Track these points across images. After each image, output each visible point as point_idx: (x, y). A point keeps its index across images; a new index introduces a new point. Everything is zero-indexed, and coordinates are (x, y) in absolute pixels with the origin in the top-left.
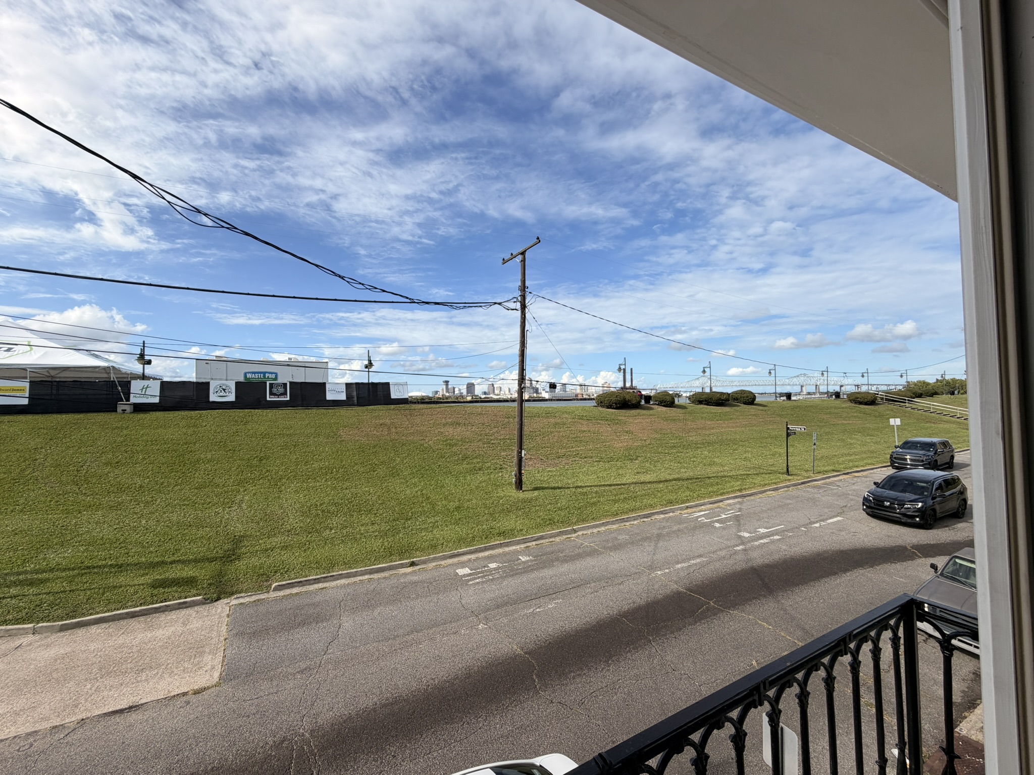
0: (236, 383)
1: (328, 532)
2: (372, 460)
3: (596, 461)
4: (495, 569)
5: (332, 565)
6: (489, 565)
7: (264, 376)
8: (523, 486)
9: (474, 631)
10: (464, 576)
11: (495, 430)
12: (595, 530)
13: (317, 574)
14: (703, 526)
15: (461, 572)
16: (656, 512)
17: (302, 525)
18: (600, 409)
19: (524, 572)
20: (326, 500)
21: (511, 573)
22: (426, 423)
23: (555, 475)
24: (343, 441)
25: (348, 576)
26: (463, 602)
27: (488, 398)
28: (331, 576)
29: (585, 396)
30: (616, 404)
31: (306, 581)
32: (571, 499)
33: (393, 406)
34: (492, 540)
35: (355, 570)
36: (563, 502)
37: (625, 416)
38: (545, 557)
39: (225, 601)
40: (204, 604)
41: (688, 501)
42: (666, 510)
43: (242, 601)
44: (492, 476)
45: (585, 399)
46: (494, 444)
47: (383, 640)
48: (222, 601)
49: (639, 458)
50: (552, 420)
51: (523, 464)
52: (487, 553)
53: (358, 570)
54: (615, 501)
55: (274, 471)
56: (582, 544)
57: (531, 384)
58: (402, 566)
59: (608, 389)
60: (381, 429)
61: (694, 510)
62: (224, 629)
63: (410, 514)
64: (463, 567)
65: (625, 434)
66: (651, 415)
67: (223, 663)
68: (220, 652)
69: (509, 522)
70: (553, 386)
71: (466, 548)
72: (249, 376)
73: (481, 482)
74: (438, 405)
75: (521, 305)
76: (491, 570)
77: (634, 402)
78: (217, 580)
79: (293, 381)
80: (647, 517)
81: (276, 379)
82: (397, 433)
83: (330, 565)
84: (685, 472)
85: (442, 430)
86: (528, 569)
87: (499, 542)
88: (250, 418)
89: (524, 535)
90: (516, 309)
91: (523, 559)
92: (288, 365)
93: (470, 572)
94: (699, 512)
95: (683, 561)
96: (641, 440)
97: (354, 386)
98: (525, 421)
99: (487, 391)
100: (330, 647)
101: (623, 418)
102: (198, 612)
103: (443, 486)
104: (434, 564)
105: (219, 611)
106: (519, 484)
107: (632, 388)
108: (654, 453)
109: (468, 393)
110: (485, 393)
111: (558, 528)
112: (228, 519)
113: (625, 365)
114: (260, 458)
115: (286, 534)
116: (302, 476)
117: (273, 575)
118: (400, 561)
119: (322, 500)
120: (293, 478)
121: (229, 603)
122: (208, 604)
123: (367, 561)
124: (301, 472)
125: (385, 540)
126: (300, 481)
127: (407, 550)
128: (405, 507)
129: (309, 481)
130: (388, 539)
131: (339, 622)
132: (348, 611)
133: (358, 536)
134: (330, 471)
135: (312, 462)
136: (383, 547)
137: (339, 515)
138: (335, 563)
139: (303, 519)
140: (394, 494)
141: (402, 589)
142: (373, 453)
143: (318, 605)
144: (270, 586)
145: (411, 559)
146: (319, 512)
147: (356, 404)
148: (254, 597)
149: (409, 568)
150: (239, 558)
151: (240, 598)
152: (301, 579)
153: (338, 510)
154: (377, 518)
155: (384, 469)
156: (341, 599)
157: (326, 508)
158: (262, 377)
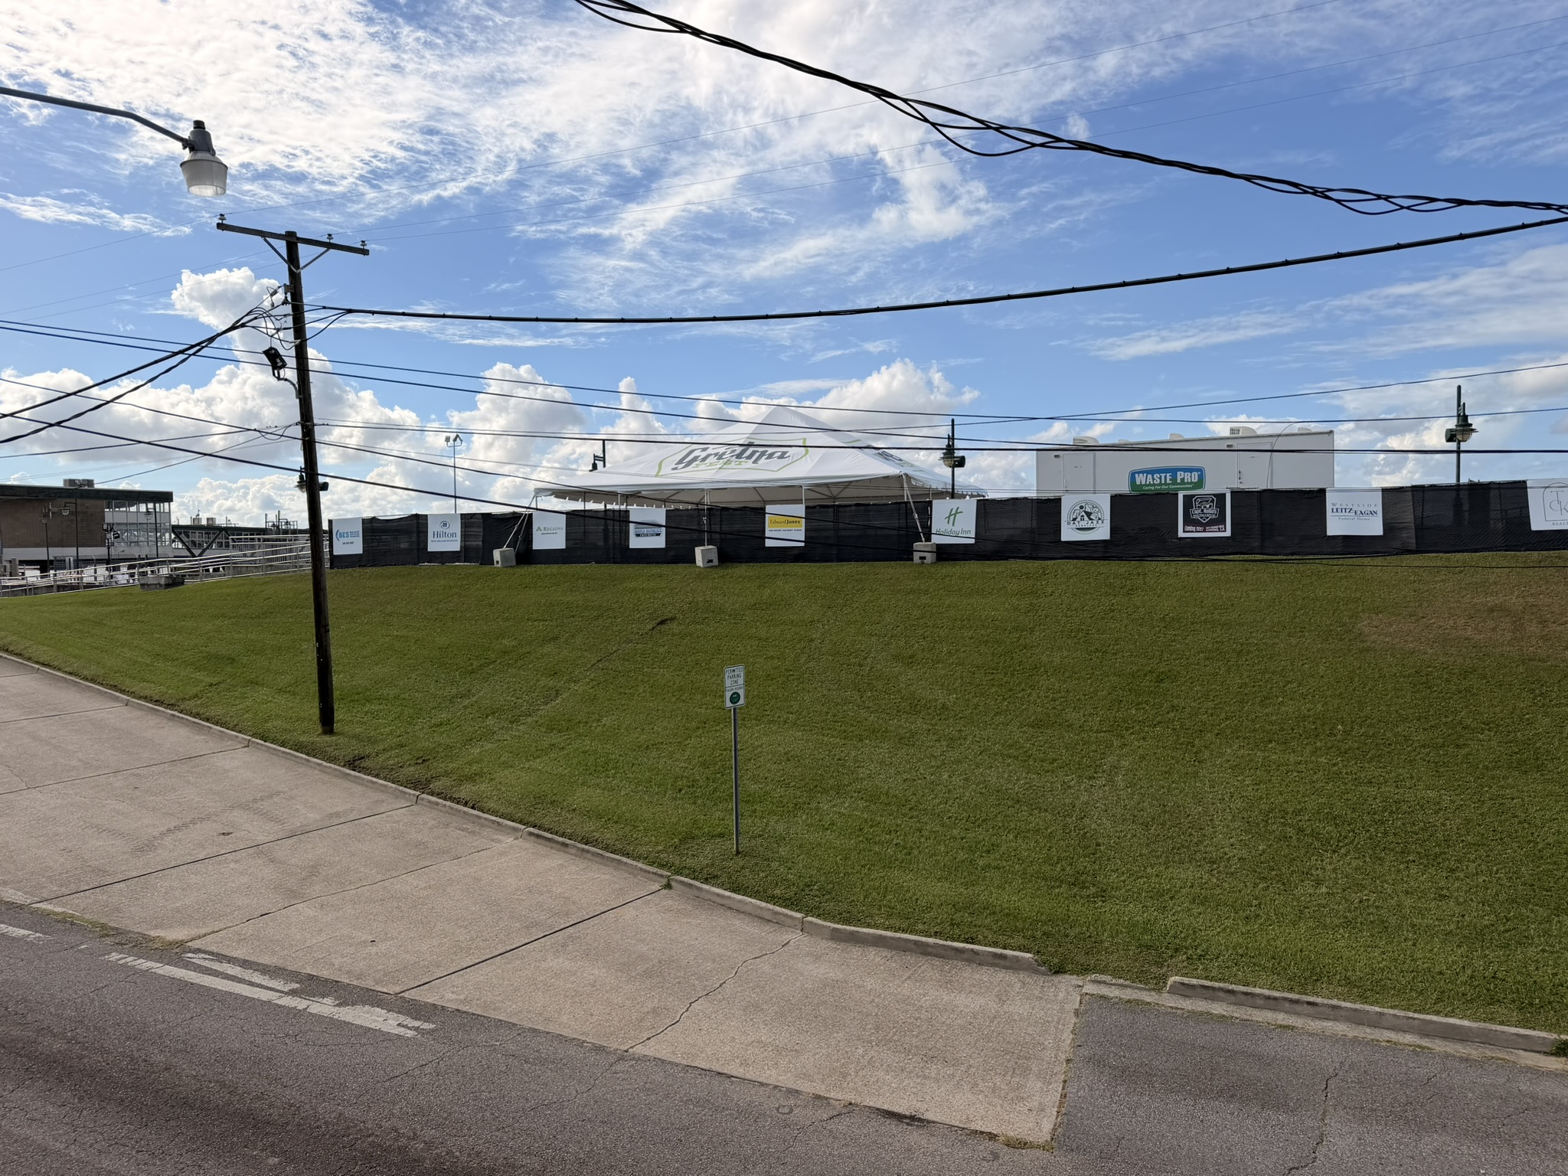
0: (1113, 497)
1: (1308, 887)
2: (1456, 712)
5: (1314, 977)
7: (1174, 478)
13: (1272, 987)
17: (1244, 853)
24: (1368, 650)
25: (1356, 1018)
28: (1309, 1003)
31: (1246, 994)
33: (1534, 555)
35: (1377, 1009)
39: (1074, 980)
40: (1035, 971)
43: (1104, 990)
48: (1067, 976)
53: (1386, 1011)
55: (1188, 710)
58: (1529, 1044)
62: (1067, 1037)
67: (1059, 1107)
68: (1056, 1082)
72: (1140, 479)
78: (1060, 930)
79: (1242, 487)
81: (1200, 484)
83: (1306, 975)
88: (1140, 580)
102: (1024, 984)
105: (1061, 996)
112: (1087, 803)
114: (1158, 676)
115: (1207, 867)
116: (1254, 730)
117: (1172, 957)
118: (1520, 1027)
119: (1299, 803)
120: (1232, 732)
121: (1080, 986)
122: (1043, 974)
123: (1414, 994)
124: (1253, 721)
125: (1477, 951)
126: (1248, 744)
127: (1550, 1003)
128: (1557, 870)
129: (1270, 746)
130: (1487, 952)
131: (1319, 1128)
132: (1345, 1108)
133: (1393, 920)
134: (1327, 728)
135: (1281, 699)
136: (1469, 972)
137: (1343, 851)
138: (1321, 972)
139: (1249, 840)
140: (1520, 823)
141: (1521, 1110)
142: (1460, 692)
143: (1269, 1065)
144: (1164, 978)
145: (1561, 1033)
146: (1290, 831)
147: (1413, 547)
148: (1129, 991)
149: (1553, 1058)
150: (1104, 894)
151: (1100, 982)
152: (1233, 986)
153: (1340, 835)
154: (1457, 884)
155: (1492, 742)
156: (1331, 1070)
157: (1308, 823)
158: (1168, 481)
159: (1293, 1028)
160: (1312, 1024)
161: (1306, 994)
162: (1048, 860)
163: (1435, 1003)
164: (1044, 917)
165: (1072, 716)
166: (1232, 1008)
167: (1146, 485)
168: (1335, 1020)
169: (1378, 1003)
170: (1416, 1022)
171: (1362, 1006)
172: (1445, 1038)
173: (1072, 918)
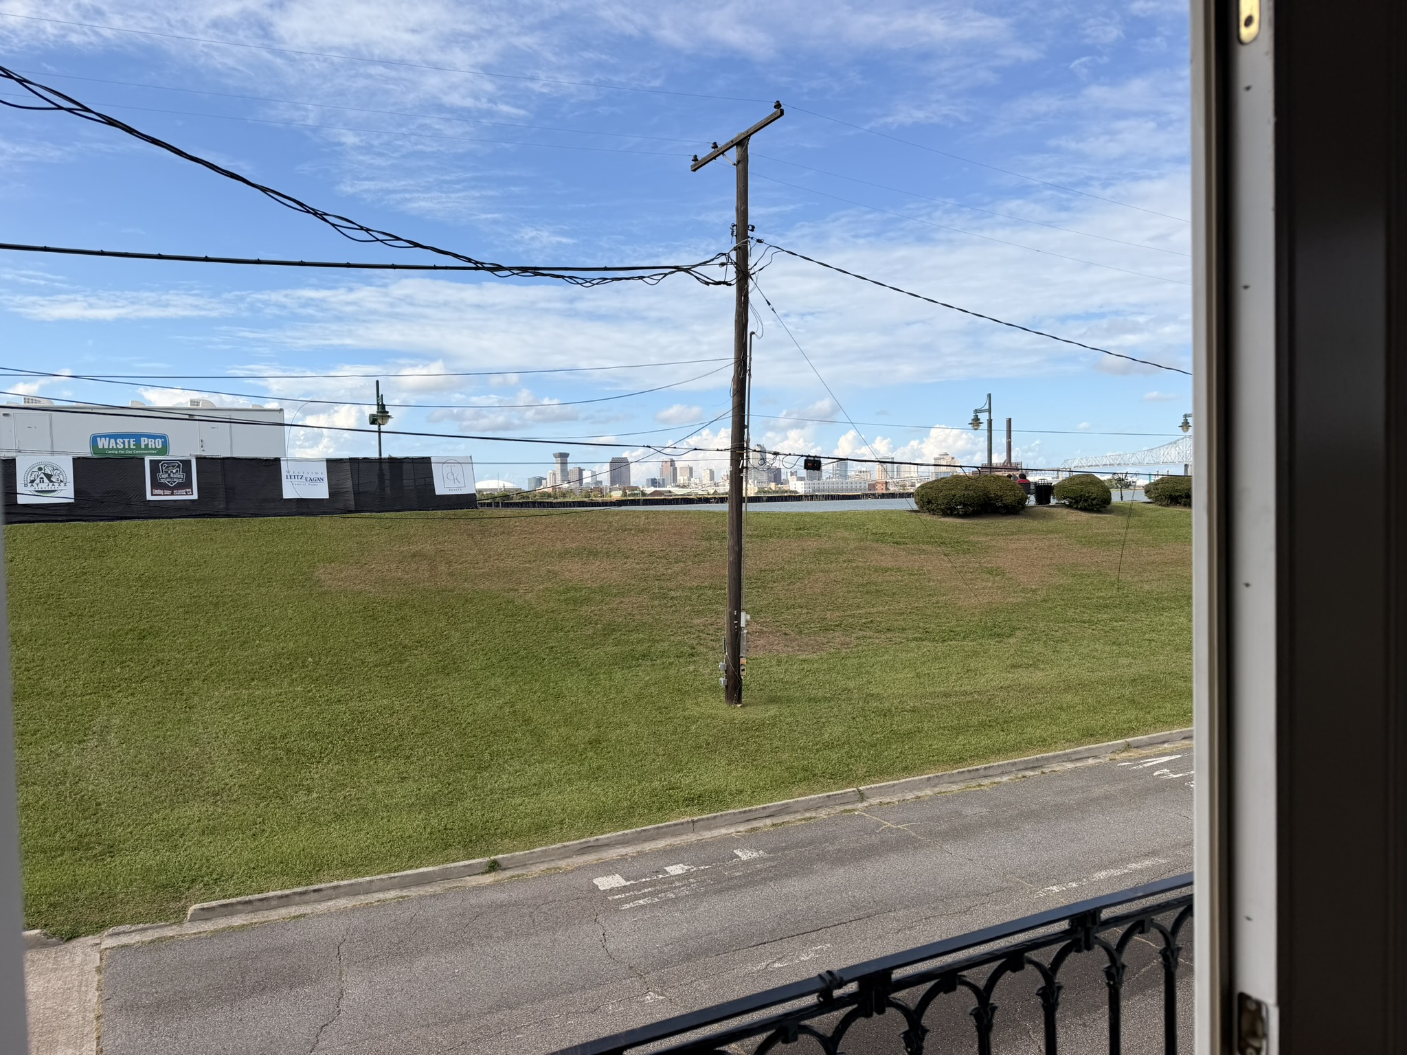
0: (75, 460)
1: (301, 796)
2: (397, 636)
3: (916, 639)
4: (679, 877)
5: (317, 868)
6: (667, 869)
7: (138, 444)
8: (743, 694)
9: (635, 1006)
10: (612, 891)
11: (677, 567)
12: (910, 796)
13: (283, 887)
14: (1163, 787)
15: (605, 883)
16: (1054, 757)
17: (243, 780)
18: (927, 517)
19: (745, 885)
20: (295, 728)
21: (717, 887)
22: (519, 552)
23: (818, 671)
24: (325, 593)
25: (353, 891)
26: (611, 946)
27: (660, 493)
28: (315, 891)
29: (892, 489)
30: (965, 505)
31: (261, 900)
32: (853, 724)
33: (439, 513)
34: (674, 814)
35: (368, 879)
36: (835, 731)
37: (987, 535)
38: (793, 852)
39: (90, 940)
40: (44, 945)
41: (1132, 731)
42: (1079, 752)
43: (124, 940)
44: (672, 672)
45: (893, 496)
46: (676, 598)
47: (436, 1024)
48: (82, 939)
49: (1018, 633)
50: (812, 544)
51: (743, 644)
52: (661, 844)
53: (374, 878)
54: (957, 731)
55: (173, 662)
56: (878, 825)
57: (763, 459)
58: (472, 871)
59: (950, 469)
60: (414, 566)
61: (1144, 752)
62: (93, 996)
63: (487, 757)
64: (608, 873)
65: (985, 576)
66: (1052, 532)
68: (88, 1041)
69: (710, 776)
70: (813, 464)
71: (615, 830)
72: (103, 443)
73: (647, 685)
74: (545, 511)
75: (738, 272)
76: (671, 880)
77: (1009, 500)
78: (68, 897)
79: (204, 454)
80: (1033, 768)
81: (164, 450)
82: (451, 574)
83: (310, 868)
84: (1129, 665)
85: (556, 568)
86: (753, 877)
87: (688, 819)
88: (111, 542)
89: (746, 804)
90: (725, 283)
91: (744, 855)
92: (191, 418)
93: (623, 883)
94: (1156, 756)
95: (1113, 864)
96: (1024, 590)
97: (347, 466)
98: (747, 545)
99: (658, 477)
100: (322, 1035)
101: (983, 539)
102: (33, 961)
103: (559, 695)
104: (543, 867)
105: (78, 960)
106: (734, 690)
107: (1008, 465)
108: (1056, 621)
109: (613, 482)
110: (654, 482)
111: (822, 790)
112: (80, 767)
113: (989, 411)
114: (140, 633)
115: (211, 800)
116: (238, 672)
117: (189, 888)
118: (466, 860)
119: (285, 728)
120: (217, 677)
121: (97, 944)
122: (54, 945)
123: (393, 859)
124: (235, 664)
125: (432, 813)
126: (233, 685)
127: (482, 836)
128: (476, 741)
129: (253, 684)
130: (439, 812)
131: (338, 986)
132: (356, 963)
133: (371, 806)
134: (300, 662)
135: (258, 642)
136: (429, 830)
137: (326, 760)
138: (322, 862)
139: (246, 768)
140: (449, 712)
141: (474, 919)
142: (398, 620)
143: (290, 951)
144: (184, 909)
145: (490, 856)
146: (281, 753)
147: (353, 508)
148: (150, 932)
149: (487, 875)
150: (112, 850)
151: (118, 934)
152: (249, 896)
153: (322, 748)
154: (412, 767)
155: (424, 655)
156: (340, 938)
157: (295, 743)
158: (132, 447)
159: (304, 915)
160: (319, 907)
161: (312, 884)
162: (44, 832)
163: (408, 861)
164: (48, 889)
165: (50, 683)
166: (250, 916)
167: (109, 449)
168: (337, 897)
169: (367, 874)
170: (397, 879)
171: (356, 880)
172: (417, 885)
173: (80, 882)
